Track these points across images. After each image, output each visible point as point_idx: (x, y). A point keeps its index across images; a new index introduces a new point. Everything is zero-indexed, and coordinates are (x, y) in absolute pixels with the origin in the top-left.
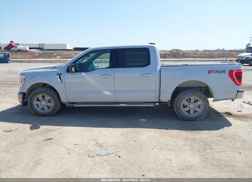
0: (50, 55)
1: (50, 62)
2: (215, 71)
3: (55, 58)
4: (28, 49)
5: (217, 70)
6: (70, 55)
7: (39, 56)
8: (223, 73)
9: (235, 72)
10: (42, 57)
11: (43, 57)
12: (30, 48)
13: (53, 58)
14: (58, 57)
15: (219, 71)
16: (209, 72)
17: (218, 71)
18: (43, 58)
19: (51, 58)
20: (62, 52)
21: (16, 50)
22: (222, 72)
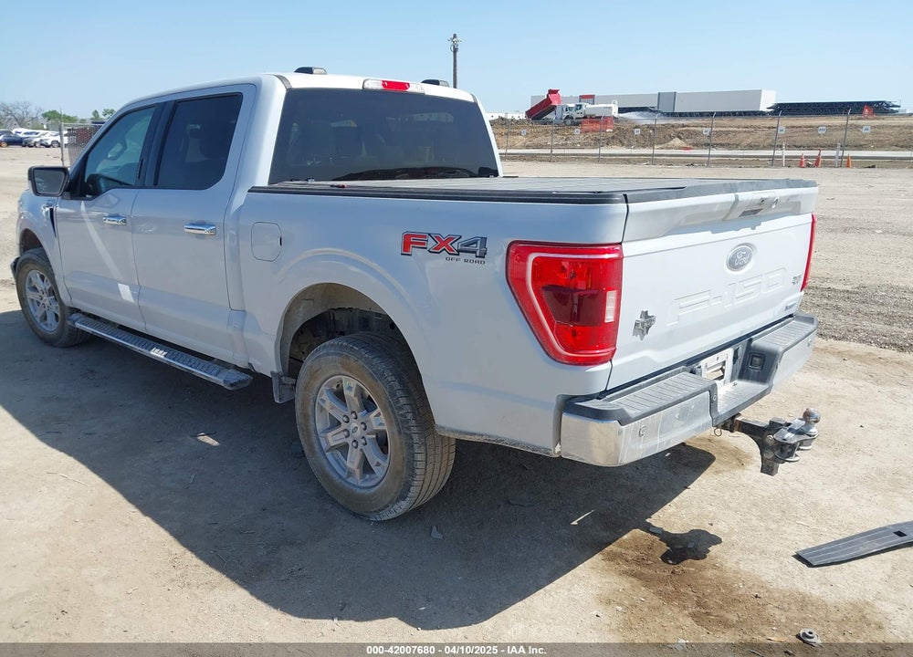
0: (650, 135)
1: (624, 159)
2: (437, 238)
3: (666, 145)
4: (615, 112)
5: (445, 235)
6: (727, 133)
7: (613, 138)
8: (472, 256)
9: (536, 260)
10: (621, 142)
11: (625, 142)
12: (621, 110)
13: (659, 144)
14: (677, 142)
15: (455, 245)
16: (409, 242)
17: (449, 239)
18: (623, 145)
19: (652, 146)
20: (725, 121)
21: (580, 116)
22: (468, 248)
